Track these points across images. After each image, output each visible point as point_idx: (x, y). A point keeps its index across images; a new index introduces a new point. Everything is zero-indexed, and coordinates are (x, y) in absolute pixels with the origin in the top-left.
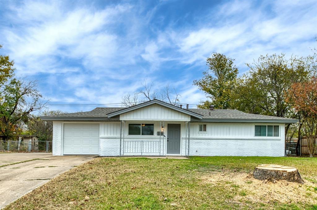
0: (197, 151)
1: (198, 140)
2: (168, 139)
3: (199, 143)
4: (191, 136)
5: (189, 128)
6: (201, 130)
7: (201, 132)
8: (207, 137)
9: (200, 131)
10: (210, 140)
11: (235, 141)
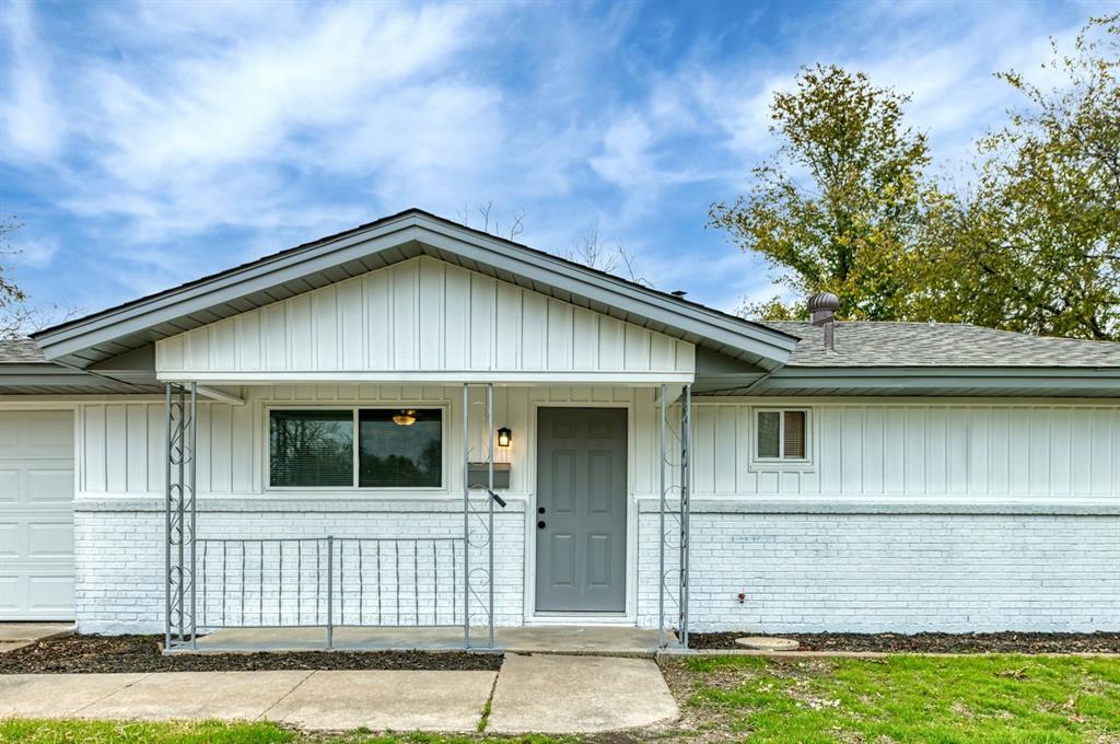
0: (742, 596)
1: (749, 522)
2: (541, 511)
3: (755, 538)
4: (700, 494)
5: (684, 440)
6: (767, 448)
7: (770, 463)
8: (810, 495)
9: (761, 454)
10: (831, 522)
11: (1009, 522)
